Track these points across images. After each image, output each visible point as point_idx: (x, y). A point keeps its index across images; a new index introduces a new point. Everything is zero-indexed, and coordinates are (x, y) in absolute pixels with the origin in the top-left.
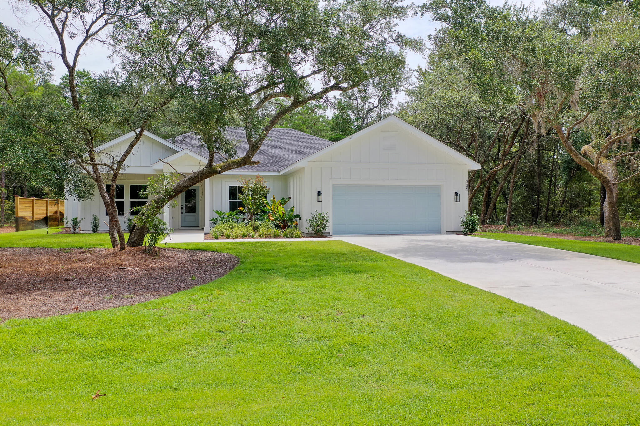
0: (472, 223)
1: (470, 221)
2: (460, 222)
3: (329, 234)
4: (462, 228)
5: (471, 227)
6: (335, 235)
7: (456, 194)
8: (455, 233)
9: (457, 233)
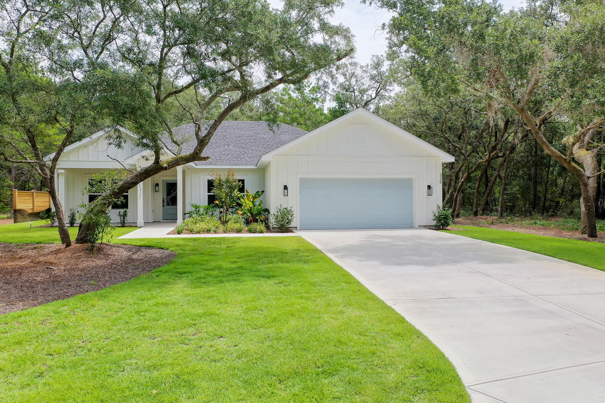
0: (444, 218)
1: (442, 216)
2: (432, 217)
3: (296, 229)
4: (435, 223)
5: (442, 221)
6: (302, 229)
7: (429, 187)
8: (428, 227)
9: (430, 227)
